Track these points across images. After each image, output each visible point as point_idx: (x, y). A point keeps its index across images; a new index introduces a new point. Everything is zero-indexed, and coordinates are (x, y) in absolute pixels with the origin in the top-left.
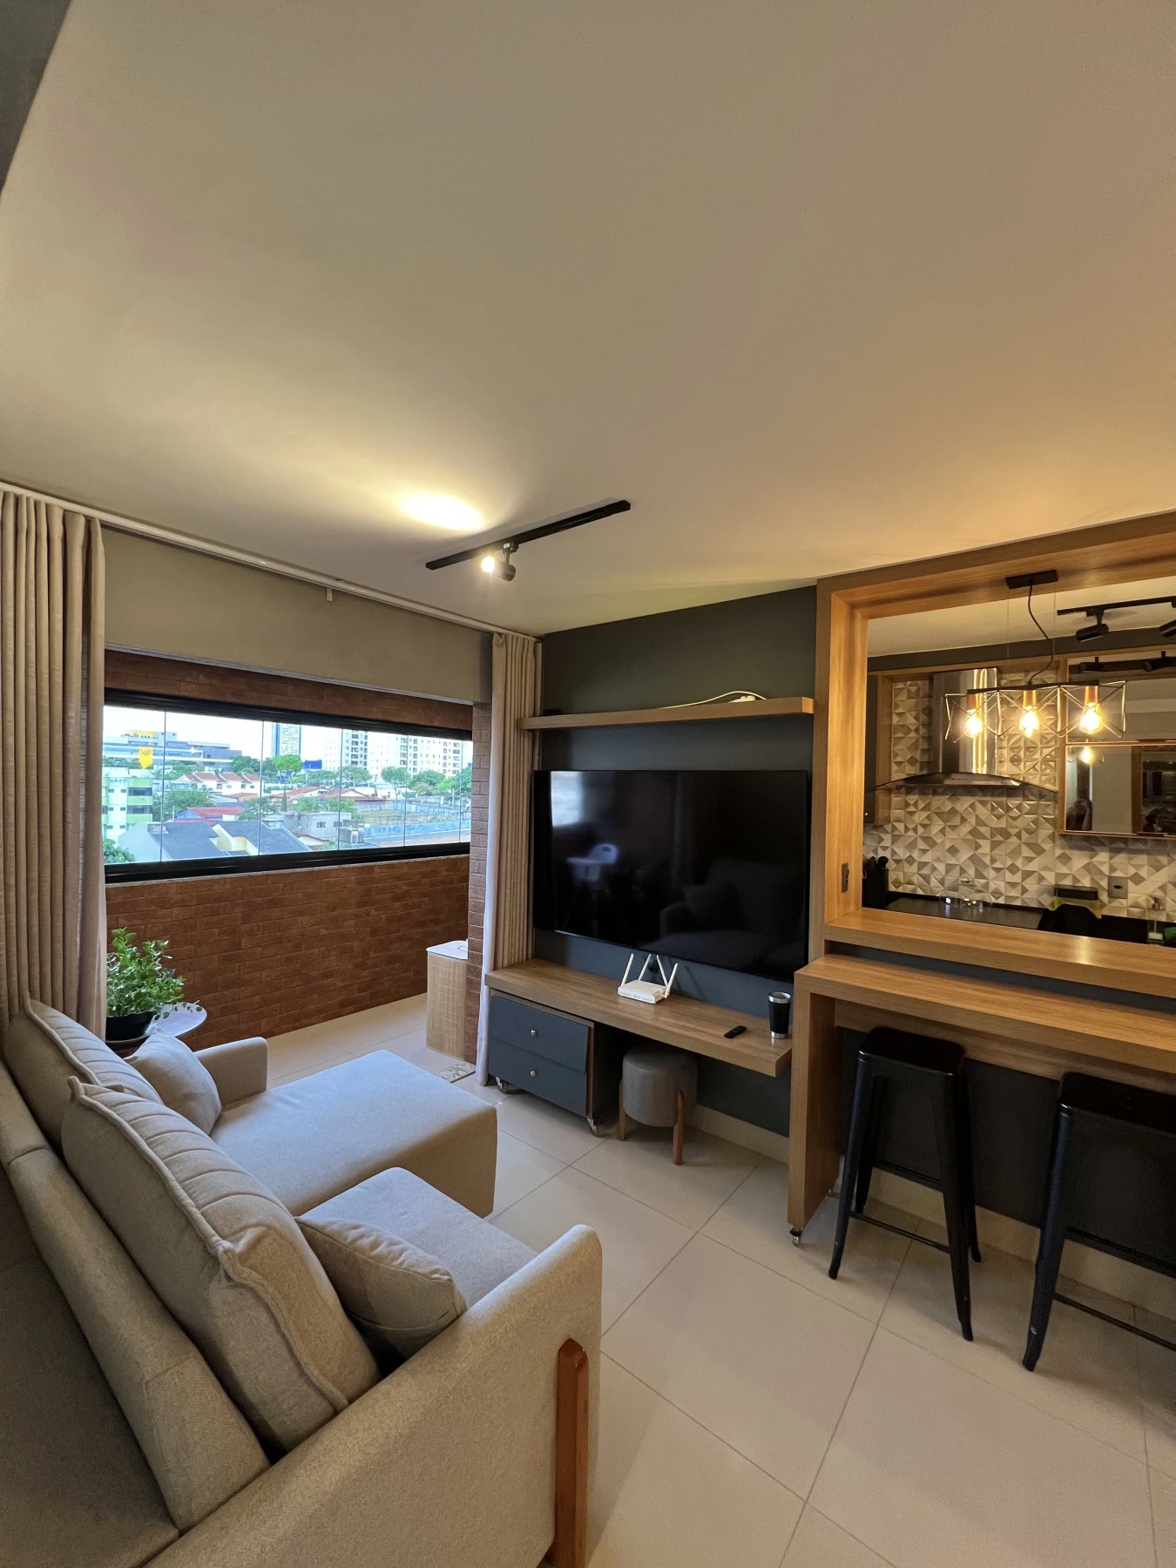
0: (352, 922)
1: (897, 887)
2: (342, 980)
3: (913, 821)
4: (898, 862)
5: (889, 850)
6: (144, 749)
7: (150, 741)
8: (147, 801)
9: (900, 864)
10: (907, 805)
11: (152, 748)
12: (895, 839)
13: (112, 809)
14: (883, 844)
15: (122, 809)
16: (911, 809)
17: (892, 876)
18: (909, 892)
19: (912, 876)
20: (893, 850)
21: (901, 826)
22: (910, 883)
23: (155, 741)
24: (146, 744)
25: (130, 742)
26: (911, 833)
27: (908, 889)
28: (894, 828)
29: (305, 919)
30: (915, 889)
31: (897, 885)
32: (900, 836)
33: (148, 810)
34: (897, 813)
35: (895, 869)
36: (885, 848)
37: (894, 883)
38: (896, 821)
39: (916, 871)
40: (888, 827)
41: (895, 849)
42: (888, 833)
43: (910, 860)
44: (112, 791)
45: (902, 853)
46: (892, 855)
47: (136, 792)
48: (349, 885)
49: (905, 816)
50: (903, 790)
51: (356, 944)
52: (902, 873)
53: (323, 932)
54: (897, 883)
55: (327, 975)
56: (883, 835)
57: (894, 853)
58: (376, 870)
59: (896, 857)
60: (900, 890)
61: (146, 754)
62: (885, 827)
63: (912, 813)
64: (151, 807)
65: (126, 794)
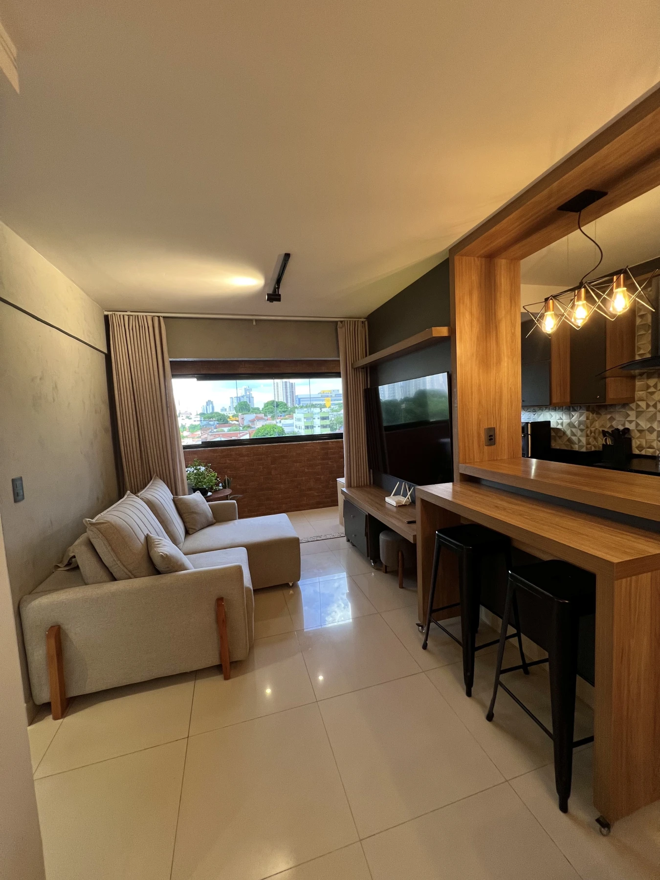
0: (320, 467)
1: (640, 451)
2: (317, 493)
3: (653, 400)
4: (641, 431)
5: (634, 423)
6: (327, 398)
7: (329, 395)
8: (327, 422)
9: (643, 433)
10: (648, 387)
11: (330, 398)
12: (639, 414)
13: (315, 427)
14: (629, 419)
15: (319, 426)
16: (652, 390)
17: (635, 443)
18: (650, 455)
19: (653, 442)
20: (637, 422)
21: (643, 404)
22: (651, 447)
23: (331, 395)
24: (328, 396)
25: (322, 396)
26: (651, 409)
27: (650, 452)
28: (638, 406)
29: (298, 464)
30: (655, 452)
31: (640, 449)
32: (642, 412)
33: (328, 426)
34: (639, 394)
35: (638, 438)
36: (631, 422)
37: (637, 448)
38: (638, 401)
39: (656, 439)
40: (633, 406)
41: (638, 421)
42: (633, 410)
43: (651, 430)
44: (314, 419)
45: (644, 425)
46: (636, 427)
47: (323, 418)
48: (317, 450)
49: (647, 396)
50: (645, 376)
51: (322, 477)
52: (645, 440)
53: (306, 470)
54: (640, 447)
55: (310, 489)
56: (630, 412)
57: (637, 425)
58: (330, 443)
59: (639, 428)
60: (643, 453)
61: (328, 401)
62: (631, 405)
63: (652, 393)
64: (329, 425)
65: (319, 420)
